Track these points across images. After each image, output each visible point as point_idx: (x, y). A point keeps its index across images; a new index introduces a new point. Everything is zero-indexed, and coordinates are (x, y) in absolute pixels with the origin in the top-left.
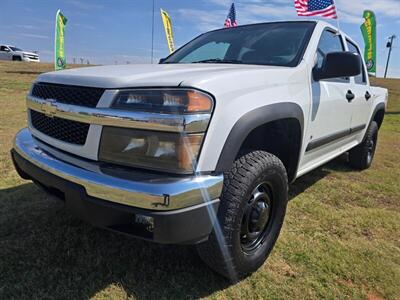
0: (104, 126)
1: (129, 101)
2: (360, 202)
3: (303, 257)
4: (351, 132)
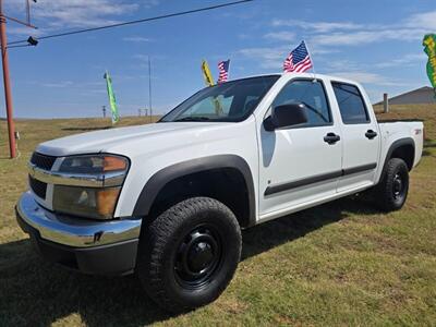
0: (56, 185)
1: (73, 165)
2: (358, 245)
3: (255, 296)
4: (343, 173)
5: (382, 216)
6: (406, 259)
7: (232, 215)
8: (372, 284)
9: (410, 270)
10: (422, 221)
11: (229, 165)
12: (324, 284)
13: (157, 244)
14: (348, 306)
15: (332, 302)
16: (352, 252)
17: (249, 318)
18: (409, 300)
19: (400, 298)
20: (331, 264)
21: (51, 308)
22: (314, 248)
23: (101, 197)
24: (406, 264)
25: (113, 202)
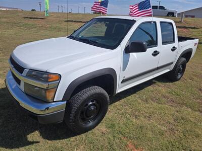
2: (158, 101)
3: (113, 126)
4: (158, 68)
5: (171, 84)
6: (178, 109)
7: (106, 94)
8: (162, 122)
9: (179, 115)
10: (188, 87)
11: (107, 73)
12: (142, 121)
13: (73, 110)
14: (151, 133)
15: (144, 131)
16: (155, 104)
17: (110, 137)
18: (176, 132)
19: (173, 130)
20: (146, 110)
21: (26, 127)
22: (140, 101)
23: (47, 93)
24: (177, 112)
25: (53, 95)
